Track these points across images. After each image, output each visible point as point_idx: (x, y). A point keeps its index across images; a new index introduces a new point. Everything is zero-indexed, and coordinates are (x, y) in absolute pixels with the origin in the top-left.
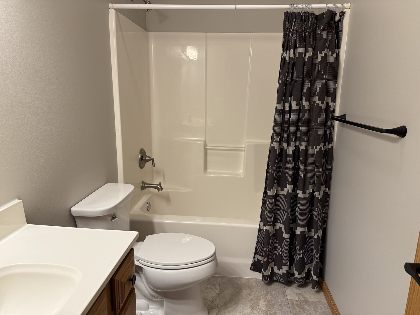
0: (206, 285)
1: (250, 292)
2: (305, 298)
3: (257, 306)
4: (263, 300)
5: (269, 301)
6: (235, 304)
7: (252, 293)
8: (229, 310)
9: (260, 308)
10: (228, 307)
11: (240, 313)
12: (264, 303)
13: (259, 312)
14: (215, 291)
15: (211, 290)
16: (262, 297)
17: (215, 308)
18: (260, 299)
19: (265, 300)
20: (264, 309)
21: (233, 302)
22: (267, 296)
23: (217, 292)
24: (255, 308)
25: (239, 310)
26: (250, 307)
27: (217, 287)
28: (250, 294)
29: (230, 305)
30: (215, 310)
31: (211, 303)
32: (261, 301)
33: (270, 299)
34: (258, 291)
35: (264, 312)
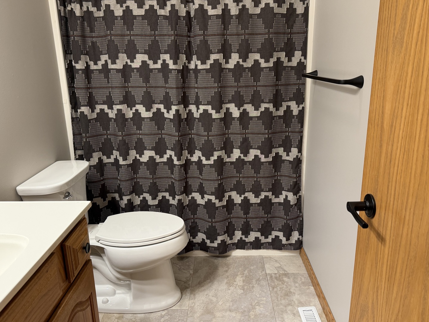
0: (179, 266)
1: (227, 269)
2: (284, 270)
3: (233, 282)
4: (240, 276)
5: (246, 277)
6: (210, 282)
7: (229, 270)
8: (203, 289)
9: (237, 284)
10: (203, 286)
11: (216, 290)
12: (241, 279)
13: (236, 287)
14: (189, 271)
15: (184, 271)
16: (239, 273)
17: (188, 288)
18: (237, 275)
19: (243, 276)
20: (241, 284)
21: (208, 281)
22: (244, 272)
23: (191, 272)
24: (231, 284)
25: (214, 288)
26: (226, 284)
27: (192, 268)
28: (227, 271)
29: (205, 284)
30: (188, 290)
31: (185, 283)
32: (238, 277)
33: (248, 274)
34: (235, 268)
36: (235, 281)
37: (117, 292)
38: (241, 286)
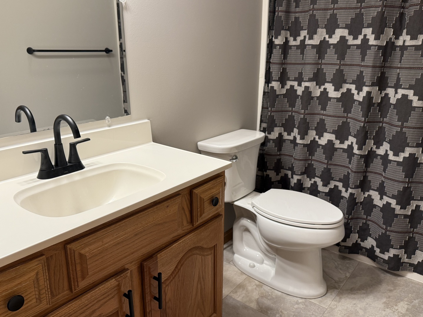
0: (337, 264)
1: (392, 288)
3: (394, 305)
4: (406, 303)
5: (414, 306)
6: (364, 293)
7: (395, 291)
8: (354, 297)
9: (398, 309)
10: (355, 294)
11: (367, 304)
12: (406, 306)
13: (394, 312)
14: (346, 274)
15: (341, 271)
16: (406, 299)
17: (337, 289)
18: (402, 300)
19: (409, 304)
20: (402, 311)
21: (363, 291)
22: (414, 301)
23: (348, 275)
24: (390, 306)
25: (367, 301)
26: (383, 303)
27: (351, 271)
28: (391, 291)
29: (357, 293)
30: (336, 291)
31: (336, 282)
32: (402, 303)
33: (417, 305)
34: (404, 292)
35: (402, 315)
36: (396, 305)
37: (265, 262)
38: (402, 313)
